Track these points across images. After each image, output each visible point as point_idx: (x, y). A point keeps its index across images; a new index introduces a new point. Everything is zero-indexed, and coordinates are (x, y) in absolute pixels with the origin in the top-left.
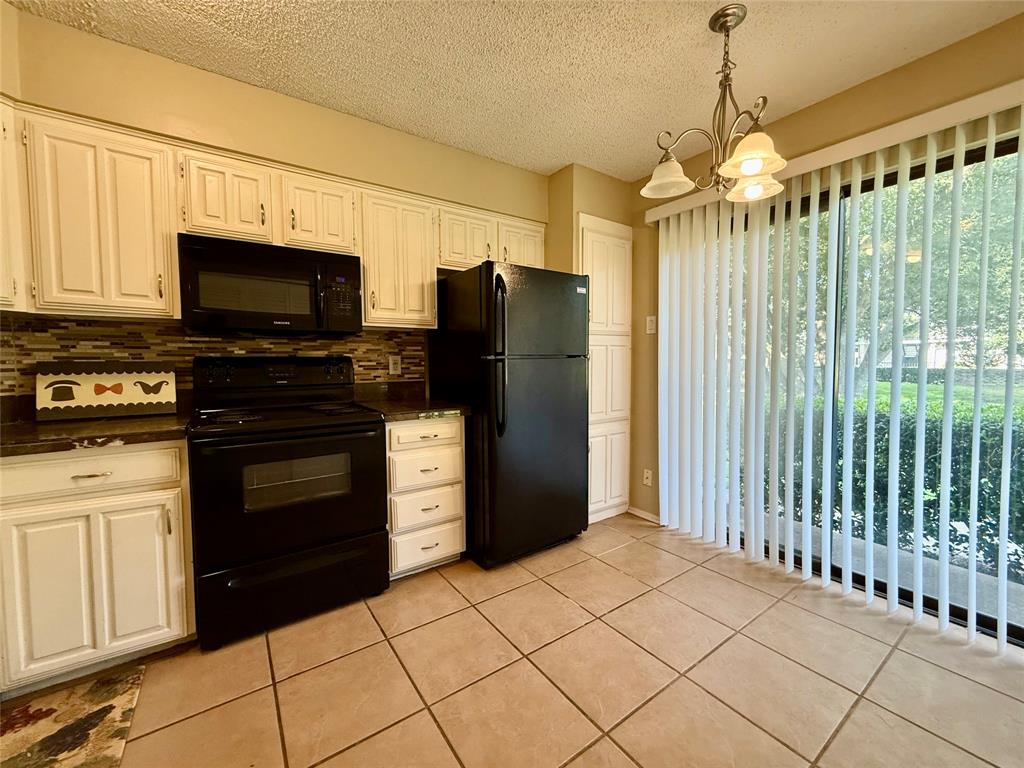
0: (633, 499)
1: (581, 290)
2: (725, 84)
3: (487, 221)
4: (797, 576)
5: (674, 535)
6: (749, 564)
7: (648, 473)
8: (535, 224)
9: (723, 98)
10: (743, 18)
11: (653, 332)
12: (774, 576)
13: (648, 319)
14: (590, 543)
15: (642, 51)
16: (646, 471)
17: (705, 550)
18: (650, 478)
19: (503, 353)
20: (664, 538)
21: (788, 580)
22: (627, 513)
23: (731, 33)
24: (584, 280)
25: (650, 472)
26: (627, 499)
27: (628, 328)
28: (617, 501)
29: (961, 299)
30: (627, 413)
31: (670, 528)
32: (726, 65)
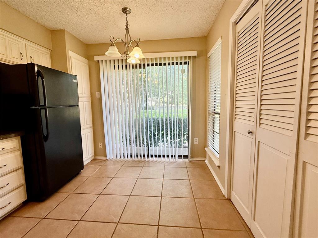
0: (96, 154)
1: (75, 81)
2: (127, 29)
3: (20, 42)
4: (144, 160)
5: (111, 161)
6: (133, 161)
7: (101, 144)
8: (47, 49)
9: (127, 33)
10: (130, 13)
11: (99, 97)
12: (140, 162)
13: (97, 92)
14: (85, 173)
15: (101, 6)
16: (100, 143)
17: (122, 162)
18: (102, 145)
19: (45, 105)
20: (108, 163)
21: (143, 161)
22: (94, 159)
23: (128, 15)
24: (76, 77)
25: (101, 143)
26: (94, 154)
27: (90, 96)
28: (91, 156)
29: (156, 91)
30: (91, 125)
31: (110, 159)
32: (127, 24)
